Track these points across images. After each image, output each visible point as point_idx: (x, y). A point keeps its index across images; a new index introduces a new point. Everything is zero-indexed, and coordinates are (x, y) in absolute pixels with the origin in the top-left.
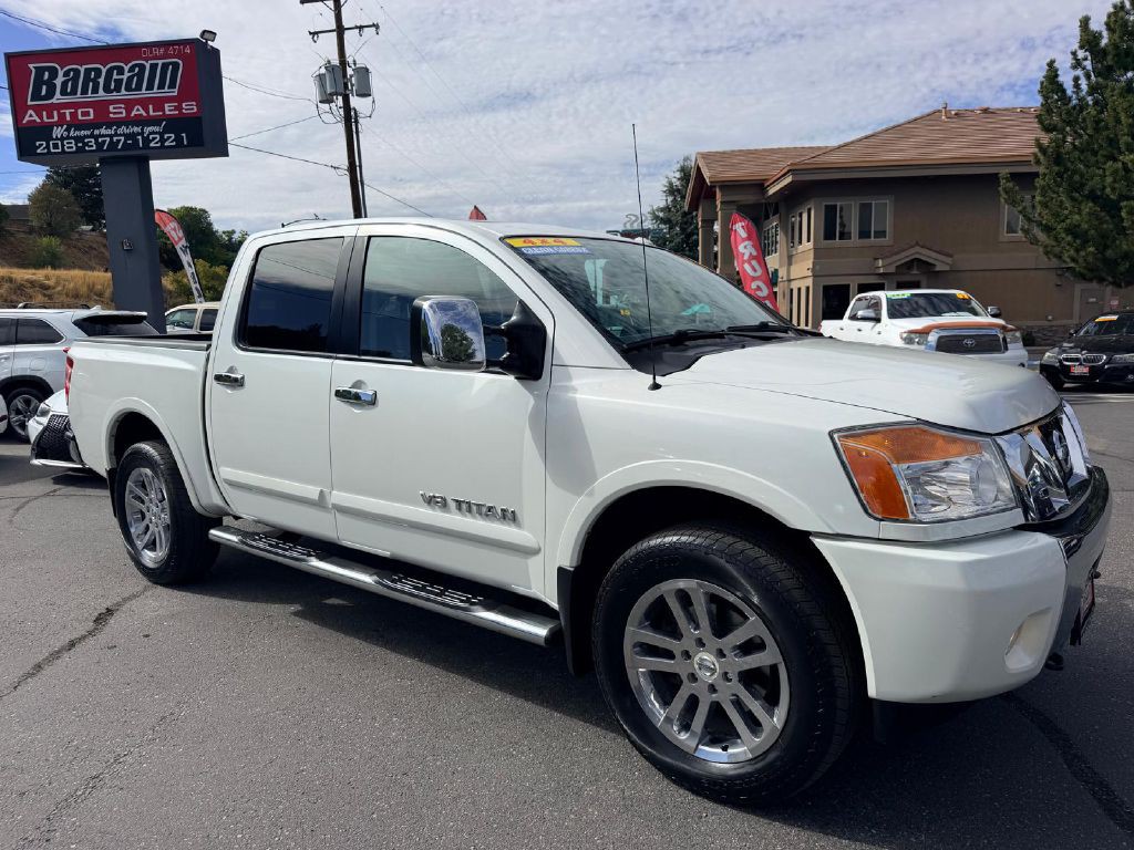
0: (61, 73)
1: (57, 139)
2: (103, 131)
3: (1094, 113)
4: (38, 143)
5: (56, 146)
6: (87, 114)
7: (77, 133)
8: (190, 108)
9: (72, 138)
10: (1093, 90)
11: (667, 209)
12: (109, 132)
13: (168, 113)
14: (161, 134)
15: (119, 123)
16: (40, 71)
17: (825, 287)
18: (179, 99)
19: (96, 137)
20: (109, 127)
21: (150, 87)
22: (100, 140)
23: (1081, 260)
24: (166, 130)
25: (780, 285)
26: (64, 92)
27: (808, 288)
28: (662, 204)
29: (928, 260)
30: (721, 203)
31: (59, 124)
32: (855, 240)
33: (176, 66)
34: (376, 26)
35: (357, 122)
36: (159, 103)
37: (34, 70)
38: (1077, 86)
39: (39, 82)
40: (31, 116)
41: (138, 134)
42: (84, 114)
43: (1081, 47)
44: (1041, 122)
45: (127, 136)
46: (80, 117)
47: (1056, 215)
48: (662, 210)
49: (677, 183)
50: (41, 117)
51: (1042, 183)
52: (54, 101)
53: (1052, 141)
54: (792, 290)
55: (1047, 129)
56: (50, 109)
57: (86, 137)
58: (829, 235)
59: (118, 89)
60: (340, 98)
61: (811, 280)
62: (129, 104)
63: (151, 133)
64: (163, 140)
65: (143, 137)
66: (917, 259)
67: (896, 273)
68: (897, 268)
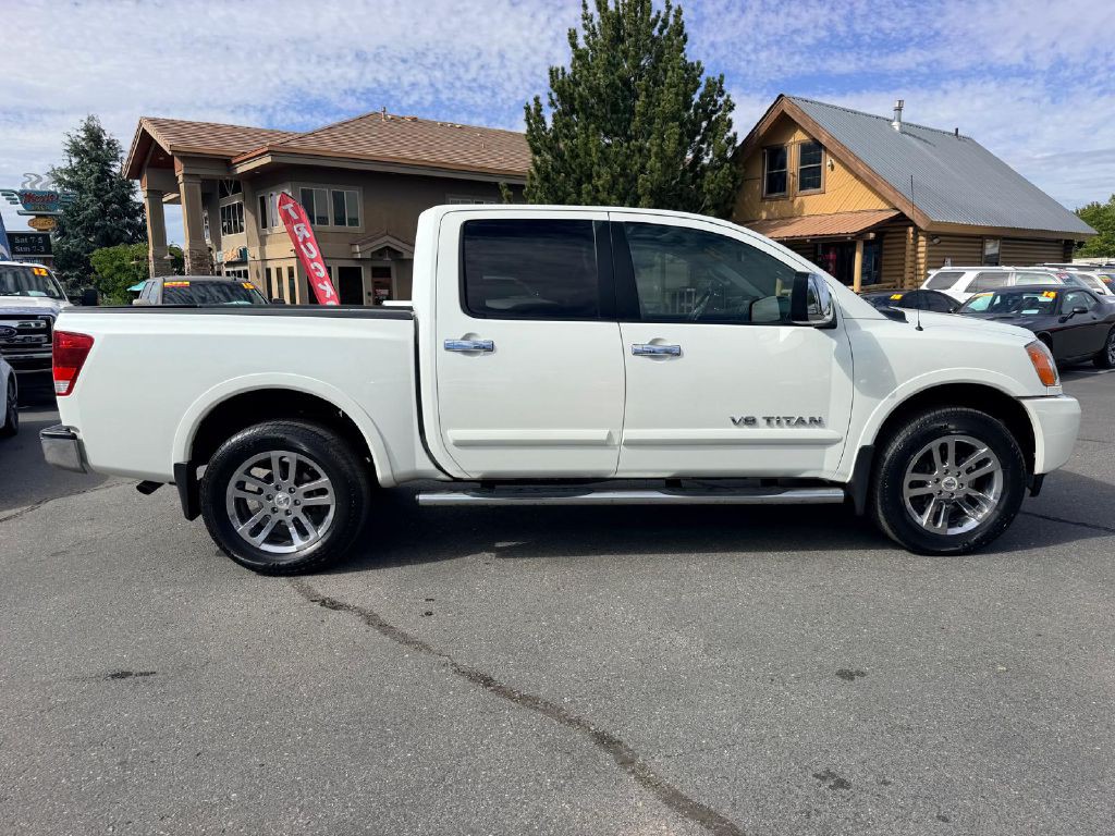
11: (72, 172)
25: (252, 263)
27: (291, 270)
28: (65, 165)
29: (395, 248)
30: (184, 175)
32: (332, 226)
48: (66, 171)
49: (82, 143)
54: (268, 271)
61: (293, 262)
66: (388, 247)
67: (371, 259)
68: (373, 253)
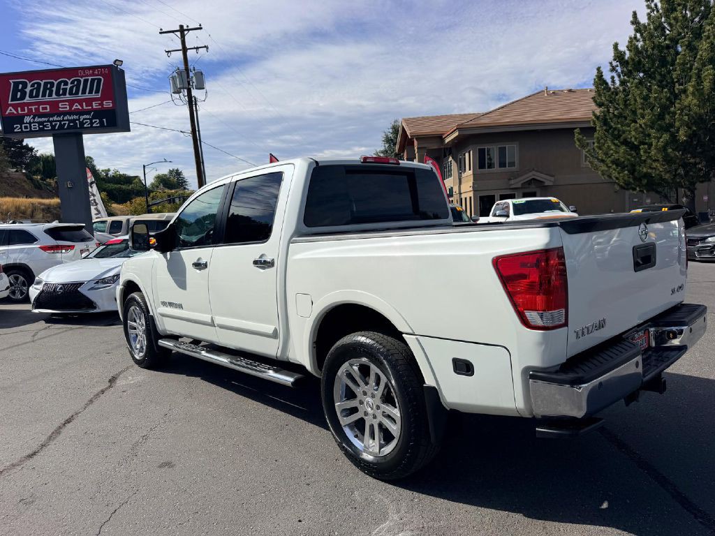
0: (29, 85)
1: (27, 123)
2: (55, 118)
3: (623, 96)
4: (15, 126)
5: (26, 127)
6: (46, 108)
7: (40, 120)
8: (108, 104)
9: (36, 122)
10: (623, 83)
11: (385, 152)
12: (59, 119)
13: (94, 107)
14: (91, 120)
15: (65, 113)
16: (16, 84)
17: (480, 197)
18: (102, 99)
19: (51, 122)
20: (59, 115)
21: (84, 92)
22: (53, 124)
23: (621, 178)
24: (94, 117)
25: (455, 196)
26: (31, 96)
27: (470, 198)
28: (383, 149)
29: (540, 179)
30: (418, 148)
31: (28, 115)
32: (496, 169)
33: (99, 80)
34: (206, 47)
35: (196, 104)
36: (89, 102)
37: (12, 84)
38: (613, 81)
39: (16, 90)
40: (11, 110)
41: (77, 120)
42: (43, 109)
43: (615, 60)
44: (595, 101)
45: (70, 121)
46: (41, 111)
47: (606, 154)
48: (382, 152)
49: (390, 135)
50: (17, 110)
51: (597, 135)
52: (25, 101)
53: (601, 112)
54: (461, 199)
55: (600, 105)
56: (23, 106)
57: (45, 121)
58: (482, 166)
59: (64, 94)
60: (186, 90)
61: (472, 193)
62: (71, 103)
63: (84, 119)
64: (92, 123)
65: (80, 121)
66: (534, 179)
67: (522, 188)
68: (522, 184)
